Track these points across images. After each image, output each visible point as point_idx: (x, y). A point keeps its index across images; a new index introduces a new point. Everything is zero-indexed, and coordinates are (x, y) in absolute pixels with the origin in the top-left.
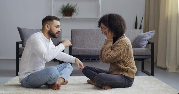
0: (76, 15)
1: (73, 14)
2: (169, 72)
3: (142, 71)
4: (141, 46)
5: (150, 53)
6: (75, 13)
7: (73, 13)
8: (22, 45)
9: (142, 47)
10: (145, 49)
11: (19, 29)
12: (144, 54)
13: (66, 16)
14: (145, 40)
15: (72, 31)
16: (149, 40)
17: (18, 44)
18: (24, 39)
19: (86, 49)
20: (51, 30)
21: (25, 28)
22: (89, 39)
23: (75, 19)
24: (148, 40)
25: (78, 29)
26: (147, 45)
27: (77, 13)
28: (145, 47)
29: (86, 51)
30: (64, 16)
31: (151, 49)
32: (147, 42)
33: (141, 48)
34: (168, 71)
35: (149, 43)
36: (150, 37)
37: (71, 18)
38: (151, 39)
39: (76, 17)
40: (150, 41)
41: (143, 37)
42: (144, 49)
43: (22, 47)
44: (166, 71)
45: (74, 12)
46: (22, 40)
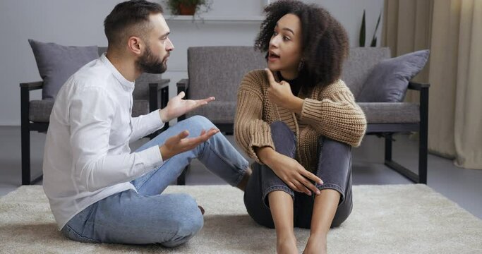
0: (207, 12)
1: (199, 8)
2: (464, 168)
3: (386, 164)
4: (389, 94)
5: (417, 118)
6: (202, 7)
7: (198, 6)
8: (43, 92)
9: (390, 98)
10: (400, 103)
11: (35, 46)
12: (398, 120)
13: (181, 14)
14: (401, 78)
15: (190, 51)
16: (412, 77)
17: (25, 89)
18: (49, 76)
19: (227, 103)
20: (147, 51)
21: (52, 44)
22: (239, 74)
23: (203, 21)
24: (410, 78)
25: (206, 48)
26: (405, 92)
27: (209, 8)
28: (400, 98)
29: (228, 111)
30: (176, 14)
31: (419, 104)
32: (407, 82)
33: (389, 101)
34: (461, 166)
35: (411, 86)
36: (416, 69)
37: (193, 21)
38: (417, 73)
39: (206, 16)
40: (415, 80)
41: (392, 68)
42: (398, 105)
43: (44, 98)
44: (456, 164)
45: (200, 4)
46: (43, 77)
